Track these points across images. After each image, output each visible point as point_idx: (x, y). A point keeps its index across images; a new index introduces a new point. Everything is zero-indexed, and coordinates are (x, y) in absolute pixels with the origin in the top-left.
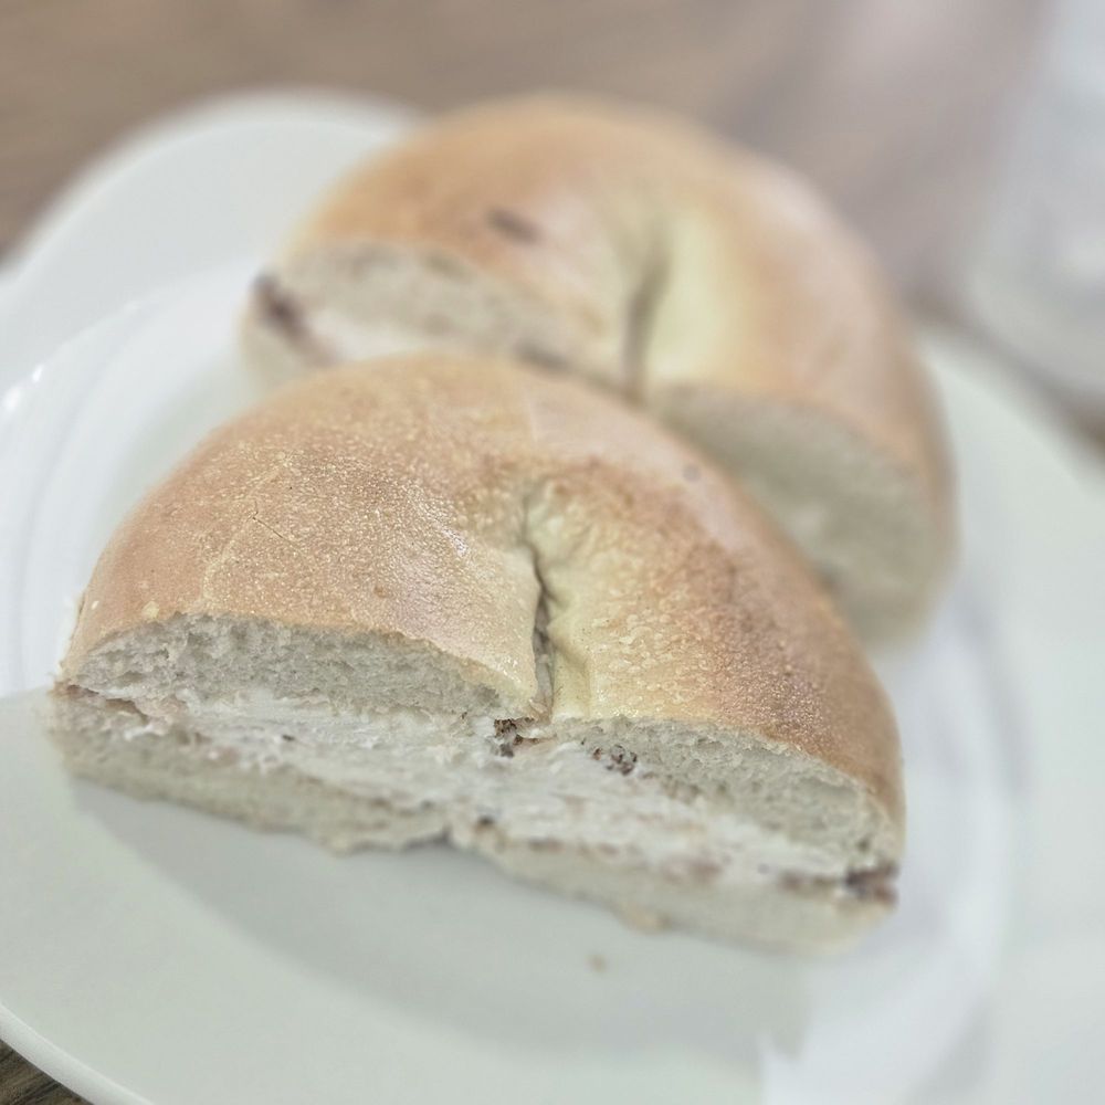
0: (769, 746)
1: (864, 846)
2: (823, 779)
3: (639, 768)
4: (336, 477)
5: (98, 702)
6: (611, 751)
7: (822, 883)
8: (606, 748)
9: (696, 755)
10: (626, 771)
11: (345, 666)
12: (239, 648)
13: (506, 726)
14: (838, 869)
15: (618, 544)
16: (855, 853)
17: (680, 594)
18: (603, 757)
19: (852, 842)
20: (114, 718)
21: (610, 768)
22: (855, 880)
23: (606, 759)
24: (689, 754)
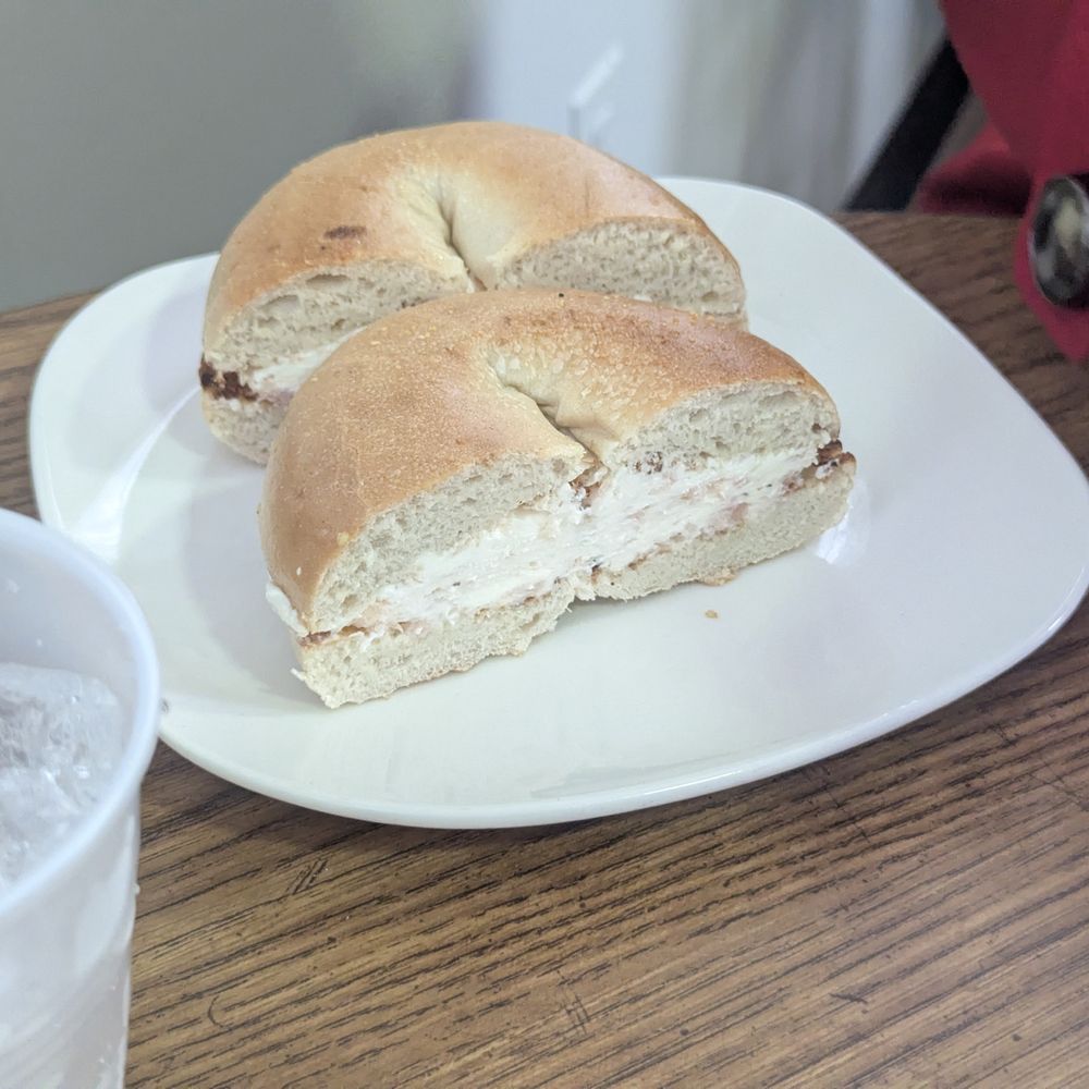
0: (731, 390)
1: (816, 428)
2: (771, 395)
3: (666, 462)
4: (380, 409)
5: (335, 637)
6: (645, 459)
7: (808, 473)
8: (641, 459)
9: (692, 427)
10: (659, 468)
11: (470, 501)
12: (405, 530)
13: (577, 483)
14: (811, 457)
15: (560, 349)
16: (815, 436)
17: (616, 351)
18: (643, 467)
19: (809, 430)
20: (348, 642)
21: (650, 473)
22: (824, 455)
23: (646, 467)
24: (689, 429)
